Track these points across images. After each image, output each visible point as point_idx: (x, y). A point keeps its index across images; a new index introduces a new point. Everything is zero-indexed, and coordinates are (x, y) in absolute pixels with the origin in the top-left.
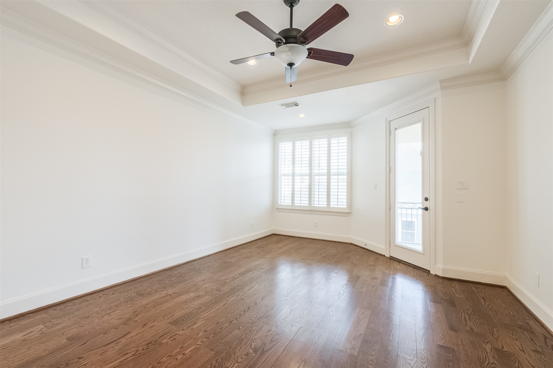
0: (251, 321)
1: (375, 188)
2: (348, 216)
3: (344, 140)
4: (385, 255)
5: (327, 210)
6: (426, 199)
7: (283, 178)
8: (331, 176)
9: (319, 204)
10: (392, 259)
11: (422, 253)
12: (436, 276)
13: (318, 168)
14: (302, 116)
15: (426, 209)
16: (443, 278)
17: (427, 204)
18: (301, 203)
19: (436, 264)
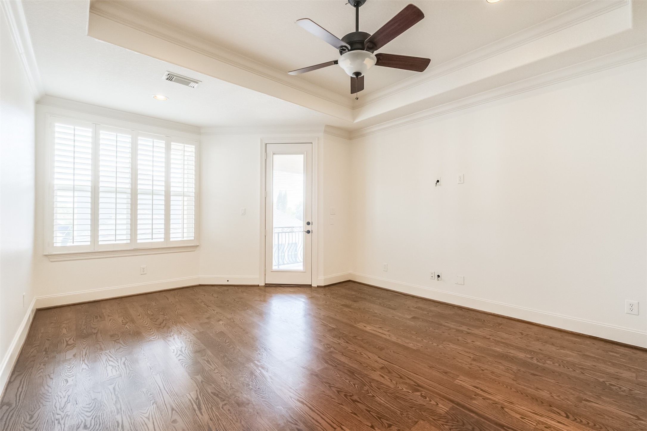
0: (356, 386)
1: (244, 214)
2: (194, 251)
3: (191, 149)
4: (259, 285)
5: (166, 246)
6: (308, 223)
7: (59, 193)
8: (171, 197)
9: (152, 239)
10: (267, 286)
11: (304, 271)
12: (318, 287)
13: (151, 183)
14: (161, 97)
15: (308, 232)
16: (325, 286)
17: (309, 228)
18: (116, 239)
19: (317, 277)
